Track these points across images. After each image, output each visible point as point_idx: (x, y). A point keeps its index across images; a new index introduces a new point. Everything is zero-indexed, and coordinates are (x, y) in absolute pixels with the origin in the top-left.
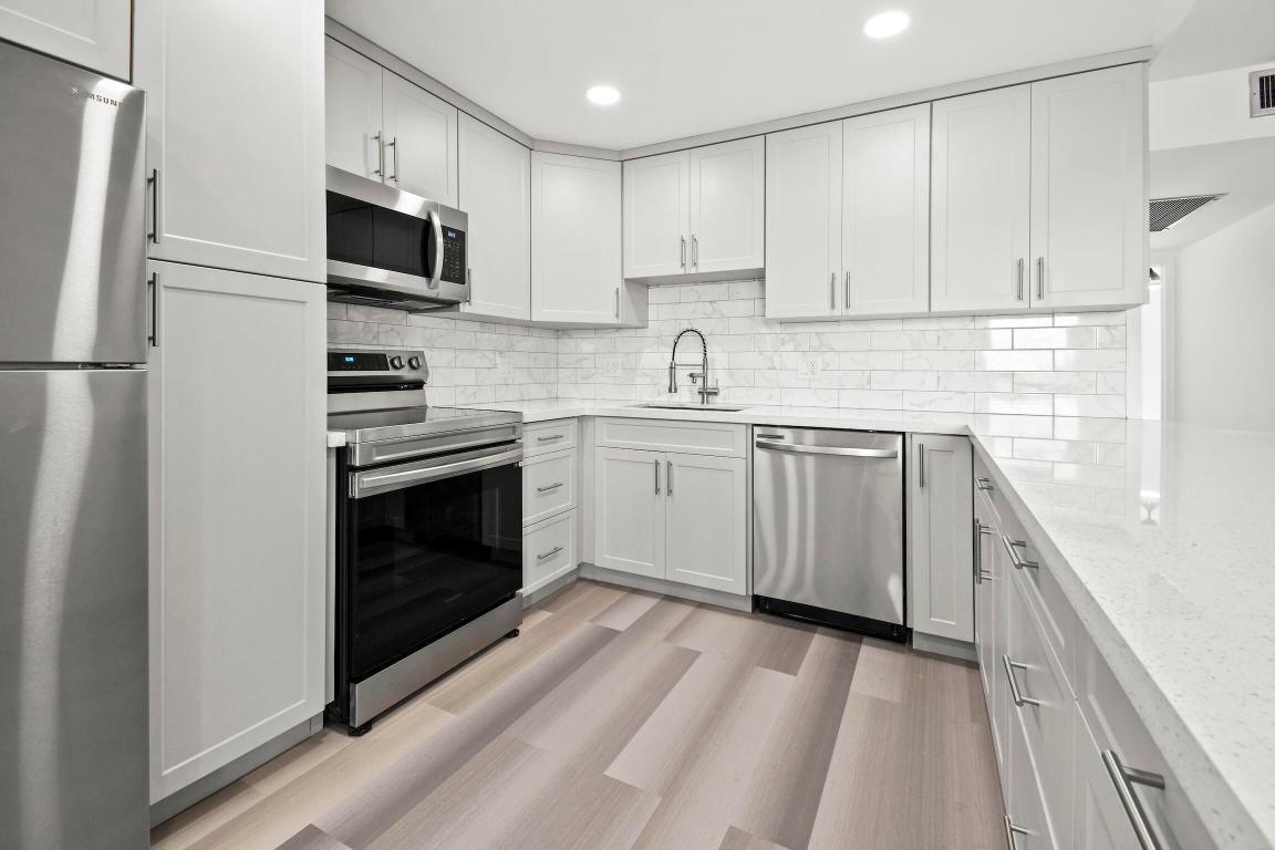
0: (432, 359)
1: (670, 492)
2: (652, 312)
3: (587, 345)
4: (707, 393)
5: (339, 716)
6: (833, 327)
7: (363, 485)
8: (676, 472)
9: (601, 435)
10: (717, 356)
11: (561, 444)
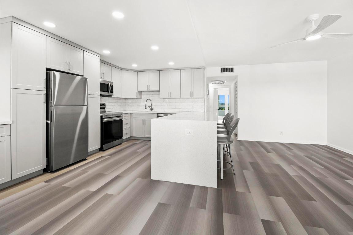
0: (106, 104)
1: (145, 124)
2: (142, 96)
3: (130, 101)
4: (151, 109)
5: (101, 149)
6: (170, 99)
7: (104, 120)
8: (146, 120)
9: (134, 116)
10: (153, 104)
11: (128, 117)
